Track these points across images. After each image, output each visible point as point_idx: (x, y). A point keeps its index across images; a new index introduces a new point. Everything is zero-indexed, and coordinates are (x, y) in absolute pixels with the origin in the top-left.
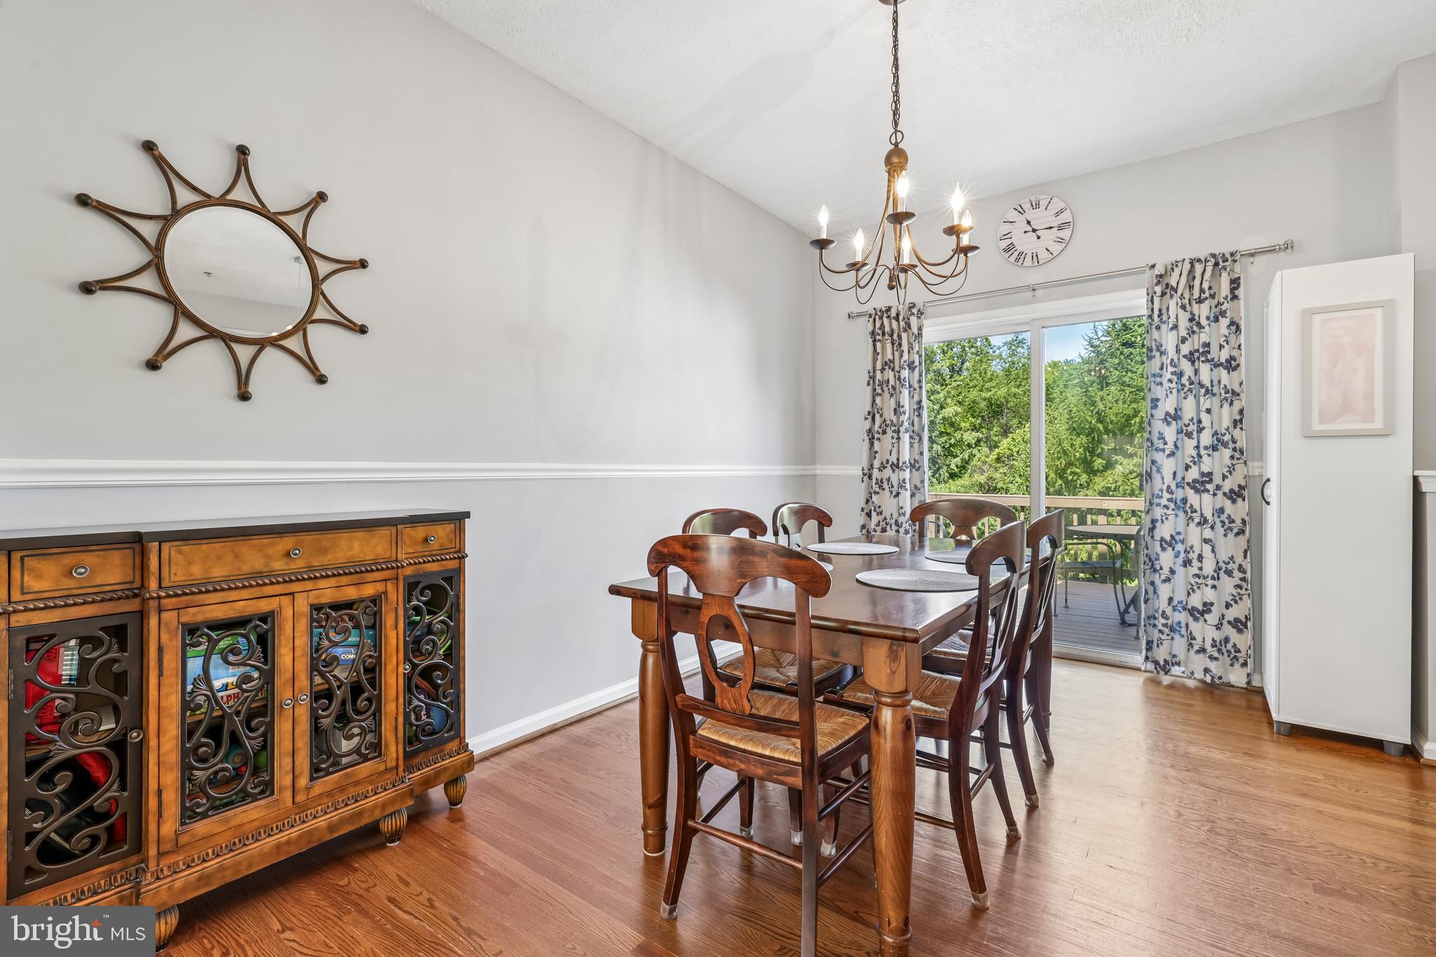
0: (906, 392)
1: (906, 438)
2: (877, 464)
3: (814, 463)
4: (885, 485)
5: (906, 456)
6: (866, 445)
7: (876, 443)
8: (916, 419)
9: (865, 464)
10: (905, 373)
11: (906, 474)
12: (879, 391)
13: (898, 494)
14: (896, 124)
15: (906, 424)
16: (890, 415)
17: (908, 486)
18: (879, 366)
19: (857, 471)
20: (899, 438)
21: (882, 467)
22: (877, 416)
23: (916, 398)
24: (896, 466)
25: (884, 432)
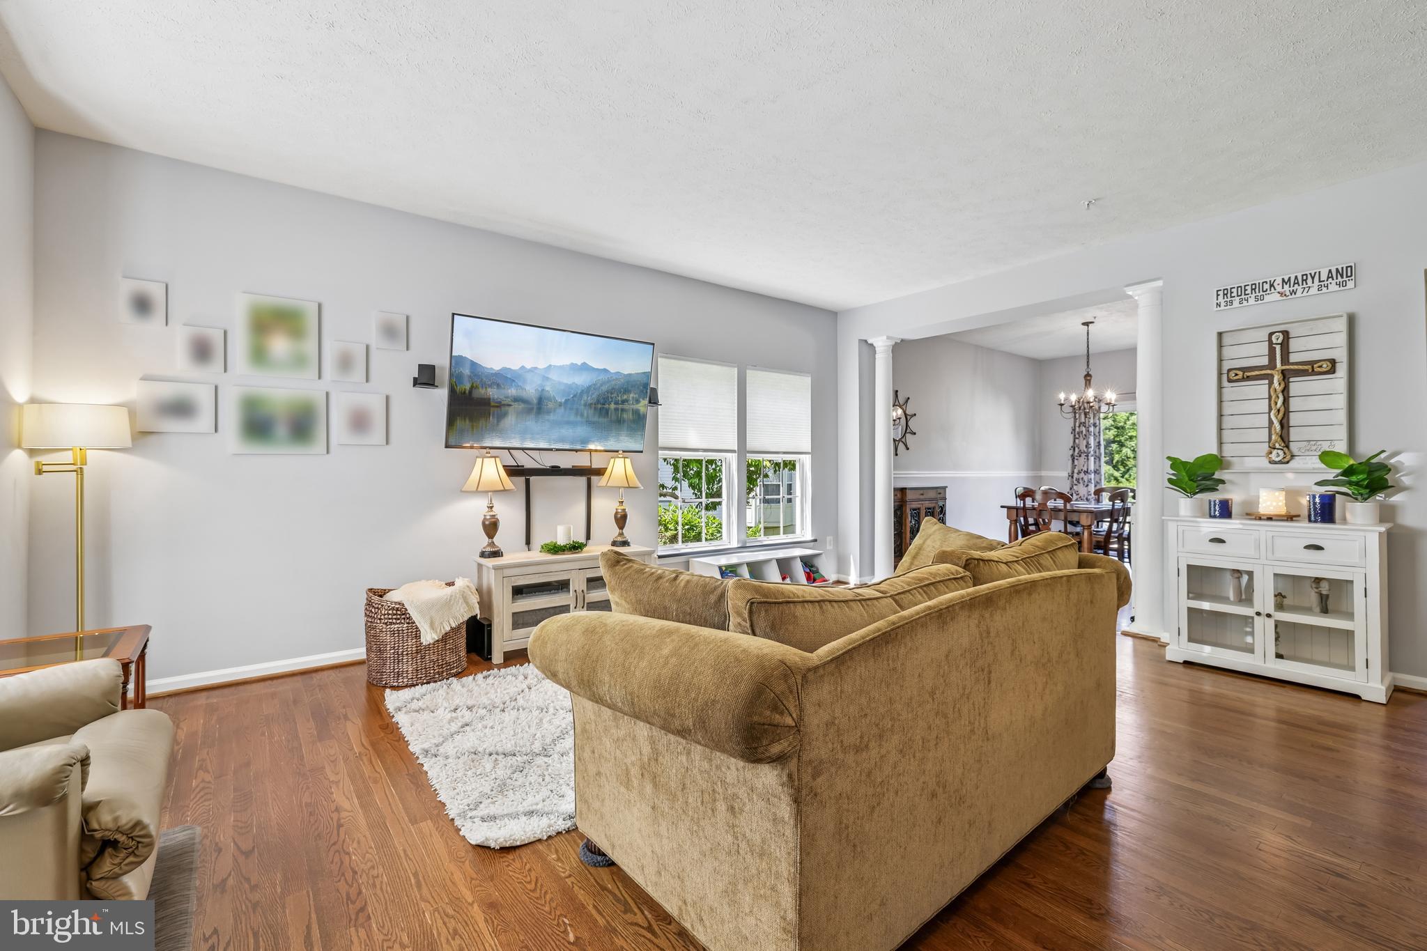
0: (1092, 438)
1: (1092, 459)
2: (1076, 471)
3: (1040, 470)
4: (1081, 481)
5: (1092, 467)
6: (1070, 461)
7: (1076, 461)
8: (1097, 450)
9: (1070, 471)
10: (1092, 429)
11: (1092, 476)
12: (1077, 436)
13: (1087, 486)
14: (1088, 366)
15: (1092, 453)
16: (1083, 448)
17: (1093, 481)
18: (1077, 424)
19: (1065, 474)
20: (1088, 459)
21: (1079, 473)
22: (1076, 449)
23: (1097, 440)
24: (1086, 472)
25: (1080, 456)
